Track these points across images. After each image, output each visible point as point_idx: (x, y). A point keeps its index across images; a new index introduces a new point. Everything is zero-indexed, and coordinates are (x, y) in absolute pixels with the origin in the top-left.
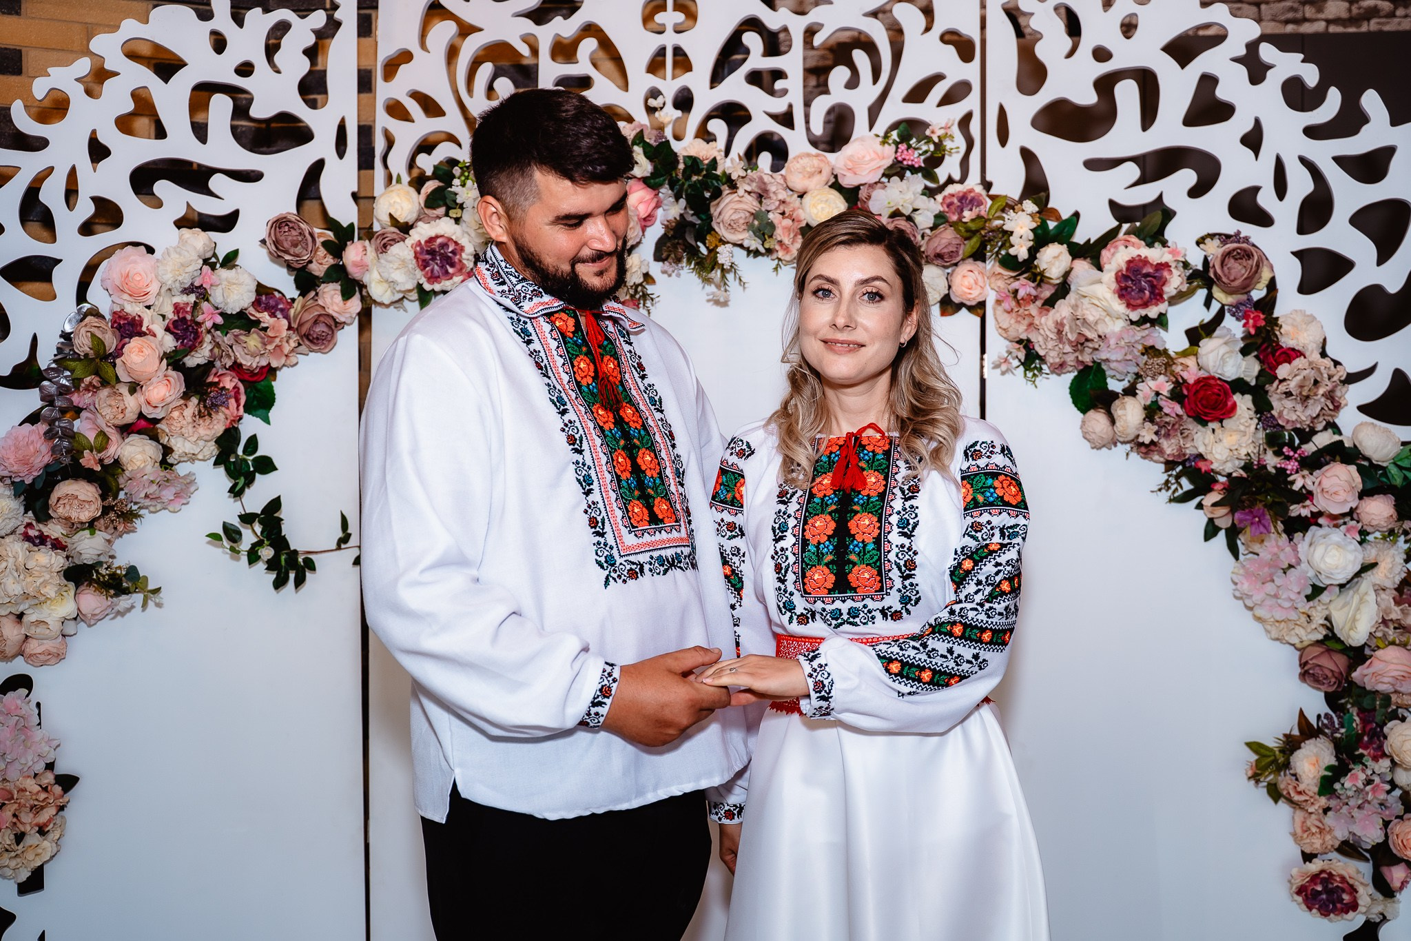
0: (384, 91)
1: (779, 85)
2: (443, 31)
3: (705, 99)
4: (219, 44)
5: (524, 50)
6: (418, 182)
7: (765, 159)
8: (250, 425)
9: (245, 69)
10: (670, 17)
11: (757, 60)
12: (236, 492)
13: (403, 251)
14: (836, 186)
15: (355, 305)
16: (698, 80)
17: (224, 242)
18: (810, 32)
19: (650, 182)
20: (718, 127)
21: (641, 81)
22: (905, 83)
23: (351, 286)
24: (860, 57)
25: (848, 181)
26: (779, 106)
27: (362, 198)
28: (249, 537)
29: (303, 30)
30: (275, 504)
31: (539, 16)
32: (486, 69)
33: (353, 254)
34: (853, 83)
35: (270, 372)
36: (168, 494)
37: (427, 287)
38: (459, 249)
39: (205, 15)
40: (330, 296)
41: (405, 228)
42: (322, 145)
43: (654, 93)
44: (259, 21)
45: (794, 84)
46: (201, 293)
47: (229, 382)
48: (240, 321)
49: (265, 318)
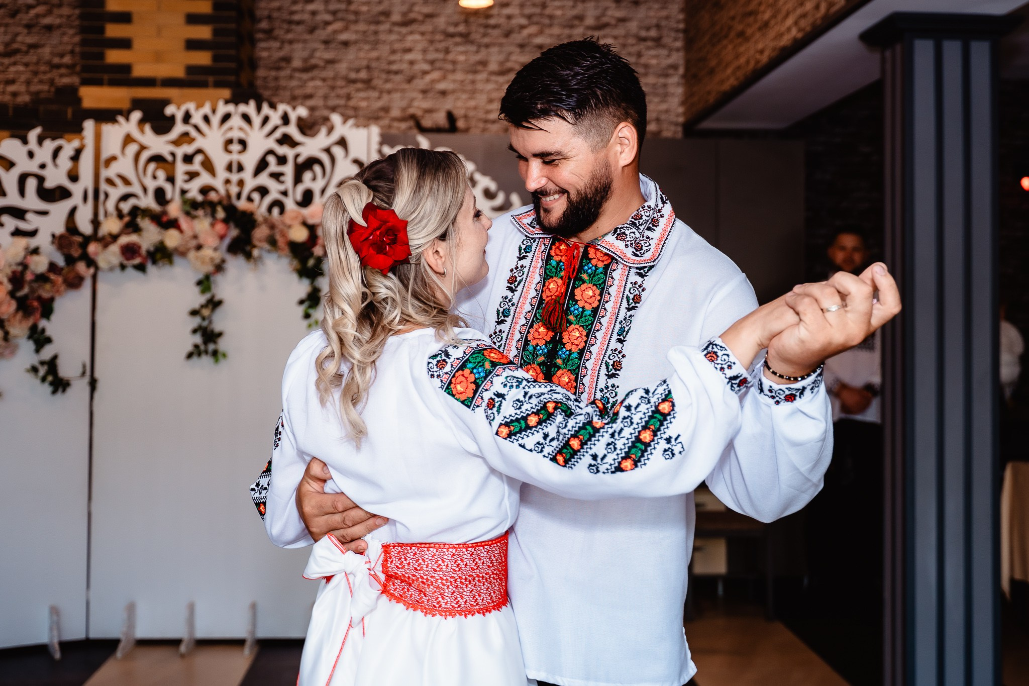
0: (105, 173)
1: (282, 178)
2: (132, 148)
3: (251, 183)
4: (31, 155)
5: (169, 158)
6: (120, 215)
7: (276, 211)
8: (43, 323)
9: (43, 166)
10: (236, 147)
11: (273, 167)
12: (37, 351)
13: (115, 248)
14: (305, 224)
15: (92, 271)
16: (247, 175)
17: (33, 242)
18: (297, 156)
19: (226, 221)
20: (256, 196)
21: (222, 174)
22: (336, 179)
23: (91, 263)
24: (317, 168)
25: (311, 221)
26: (282, 188)
27: (96, 223)
28: (42, 371)
29: (69, 149)
30: (55, 357)
31: (177, 143)
32: (152, 166)
33: (92, 248)
34: (314, 179)
35: (52, 300)
36: (7, 352)
37: (125, 262)
38: (139, 247)
39: (25, 142)
40: (81, 267)
41: (114, 238)
42: (76, 199)
43: (228, 182)
44: (49, 145)
45: (289, 178)
46: (25, 266)
47: (36, 304)
48: (41, 278)
49: (52, 276)
